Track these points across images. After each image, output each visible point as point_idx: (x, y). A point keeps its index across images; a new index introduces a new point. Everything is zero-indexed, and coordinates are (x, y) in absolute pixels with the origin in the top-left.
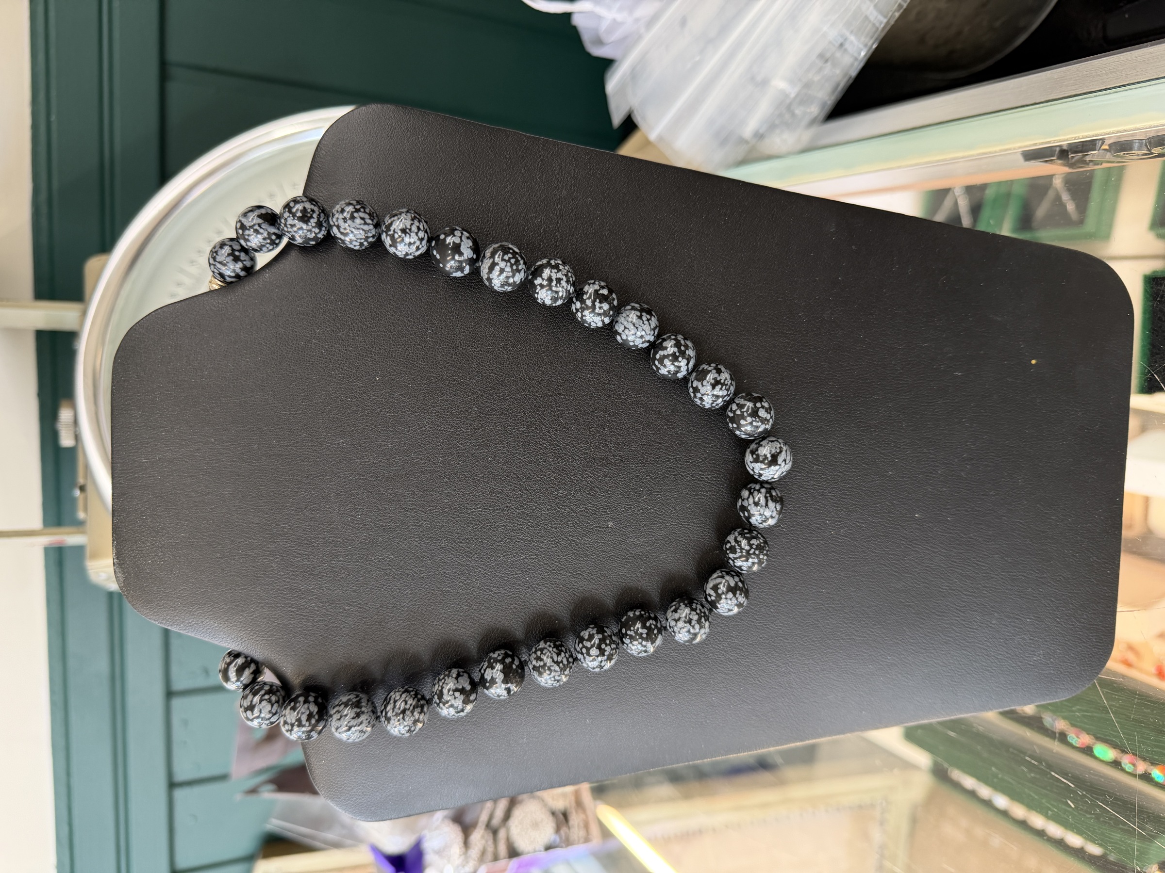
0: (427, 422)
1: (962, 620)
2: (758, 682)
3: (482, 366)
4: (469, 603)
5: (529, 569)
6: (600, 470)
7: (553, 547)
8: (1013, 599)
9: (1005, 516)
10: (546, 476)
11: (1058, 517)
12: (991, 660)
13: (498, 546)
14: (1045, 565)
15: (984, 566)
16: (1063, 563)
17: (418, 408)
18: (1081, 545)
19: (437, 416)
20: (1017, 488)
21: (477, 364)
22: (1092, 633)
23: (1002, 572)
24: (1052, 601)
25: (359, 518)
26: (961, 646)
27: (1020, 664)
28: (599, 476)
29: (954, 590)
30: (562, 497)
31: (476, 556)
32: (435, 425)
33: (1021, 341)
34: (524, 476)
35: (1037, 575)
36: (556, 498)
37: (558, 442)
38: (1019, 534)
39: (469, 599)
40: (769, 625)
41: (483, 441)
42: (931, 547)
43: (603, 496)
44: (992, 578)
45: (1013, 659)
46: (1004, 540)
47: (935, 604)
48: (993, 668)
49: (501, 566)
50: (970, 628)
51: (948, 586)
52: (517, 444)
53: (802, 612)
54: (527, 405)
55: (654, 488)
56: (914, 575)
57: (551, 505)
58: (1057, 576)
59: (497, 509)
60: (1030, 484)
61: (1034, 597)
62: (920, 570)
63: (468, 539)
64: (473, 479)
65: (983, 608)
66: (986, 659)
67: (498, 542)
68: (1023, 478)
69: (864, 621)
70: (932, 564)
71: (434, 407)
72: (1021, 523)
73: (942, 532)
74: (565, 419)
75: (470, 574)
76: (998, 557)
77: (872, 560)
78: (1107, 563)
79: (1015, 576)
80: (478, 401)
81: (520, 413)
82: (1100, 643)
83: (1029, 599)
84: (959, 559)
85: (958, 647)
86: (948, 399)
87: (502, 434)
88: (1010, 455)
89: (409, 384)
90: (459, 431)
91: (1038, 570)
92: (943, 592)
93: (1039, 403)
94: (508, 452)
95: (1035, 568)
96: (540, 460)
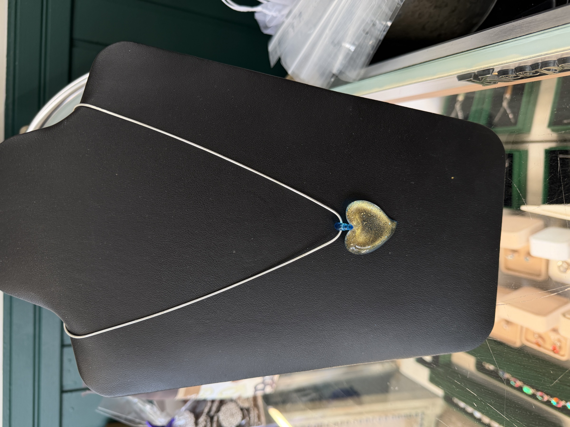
0: (141, 197)
1: (413, 307)
2: (308, 335)
3: (170, 170)
4: (160, 289)
5: (191, 273)
6: (230, 225)
7: (204, 263)
8: (441, 298)
9: (436, 255)
10: (201, 226)
11: (464, 257)
12: (429, 329)
13: (176, 261)
14: (458, 281)
15: (425, 280)
16: (467, 280)
17: (137, 190)
18: (477, 272)
19: (146, 194)
20: (443, 241)
21: (168, 169)
22: (482, 317)
23: (435, 284)
24: (461, 300)
25: (105, 244)
26: (414, 321)
27: (444, 332)
28: (229, 228)
29: (409, 292)
30: (210, 238)
31: (164, 266)
32: (145, 199)
33: (446, 167)
34: (191, 226)
35: (454, 286)
36: (207, 238)
37: (209, 210)
38: (444, 265)
39: (160, 287)
40: (314, 306)
41: (170, 208)
42: (397, 269)
43: (231, 238)
44: (430, 287)
45: (441, 329)
46: (436, 268)
47: (399, 299)
48: (431, 333)
49: (177, 271)
50: (418, 312)
51: (407, 290)
52: (187, 210)
53: (331, 300)
54: (193, 191)
55: (257, 235)
56: (389, 283)
57: (204, 241)
58: (464, 287)
59: (176, 242)
60: (450, 240)
61: (452, 297)
62: (391, 281)
63: (160, 257)
64: (164, 227)
65: (425, 302)
66: (426, 329)
67: (176, 259)
68: (446, 237)
69: (362, 306)
70: (398, 278)
71: (145, 190)
72: (445, 259)
73: (403, 262)
74: (213, 198)
75: (161, 275)
76: (433, 276)
77: (367, 275)
78: (490, 282)
79: (441, 286)
80: (168, 188)
81: (189, 194)
82: (487, 322)
83: (449, 298)
84: (412, 276)
85: (412, 321)
86: (407, 195)
87: (179, 205)
88: (439, 225)
89: (133, 178)
90: (157, 202)
91: (454, 284)
92: (404, 293)
93: (455, 199)
94: (183, 214)
95: (452, 282)
96: (199, 218)
